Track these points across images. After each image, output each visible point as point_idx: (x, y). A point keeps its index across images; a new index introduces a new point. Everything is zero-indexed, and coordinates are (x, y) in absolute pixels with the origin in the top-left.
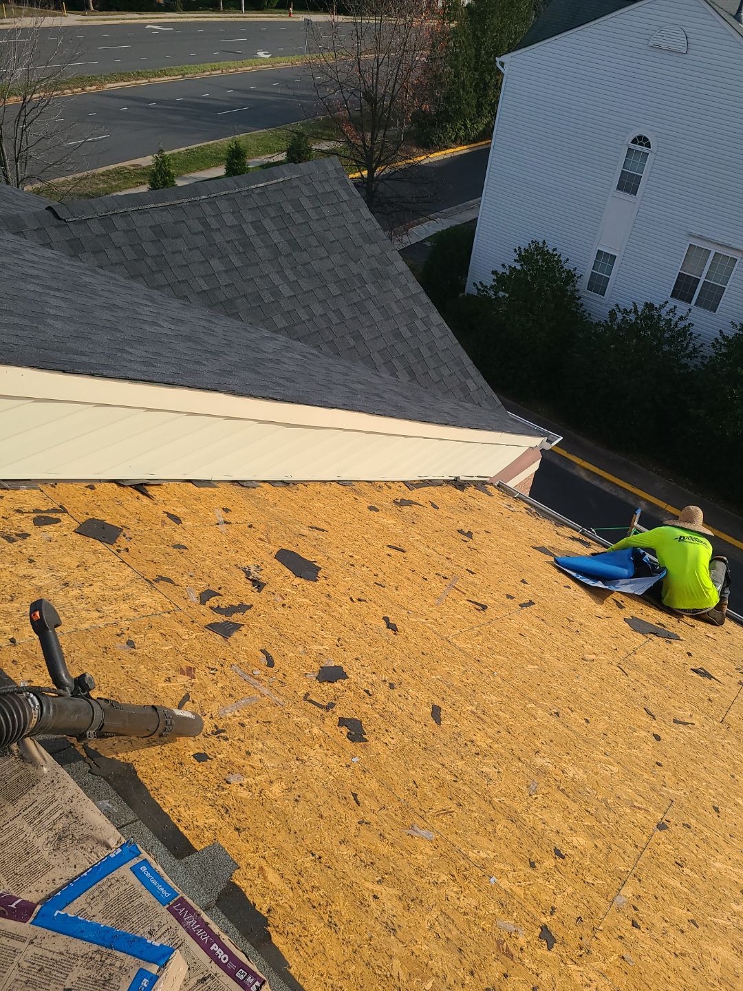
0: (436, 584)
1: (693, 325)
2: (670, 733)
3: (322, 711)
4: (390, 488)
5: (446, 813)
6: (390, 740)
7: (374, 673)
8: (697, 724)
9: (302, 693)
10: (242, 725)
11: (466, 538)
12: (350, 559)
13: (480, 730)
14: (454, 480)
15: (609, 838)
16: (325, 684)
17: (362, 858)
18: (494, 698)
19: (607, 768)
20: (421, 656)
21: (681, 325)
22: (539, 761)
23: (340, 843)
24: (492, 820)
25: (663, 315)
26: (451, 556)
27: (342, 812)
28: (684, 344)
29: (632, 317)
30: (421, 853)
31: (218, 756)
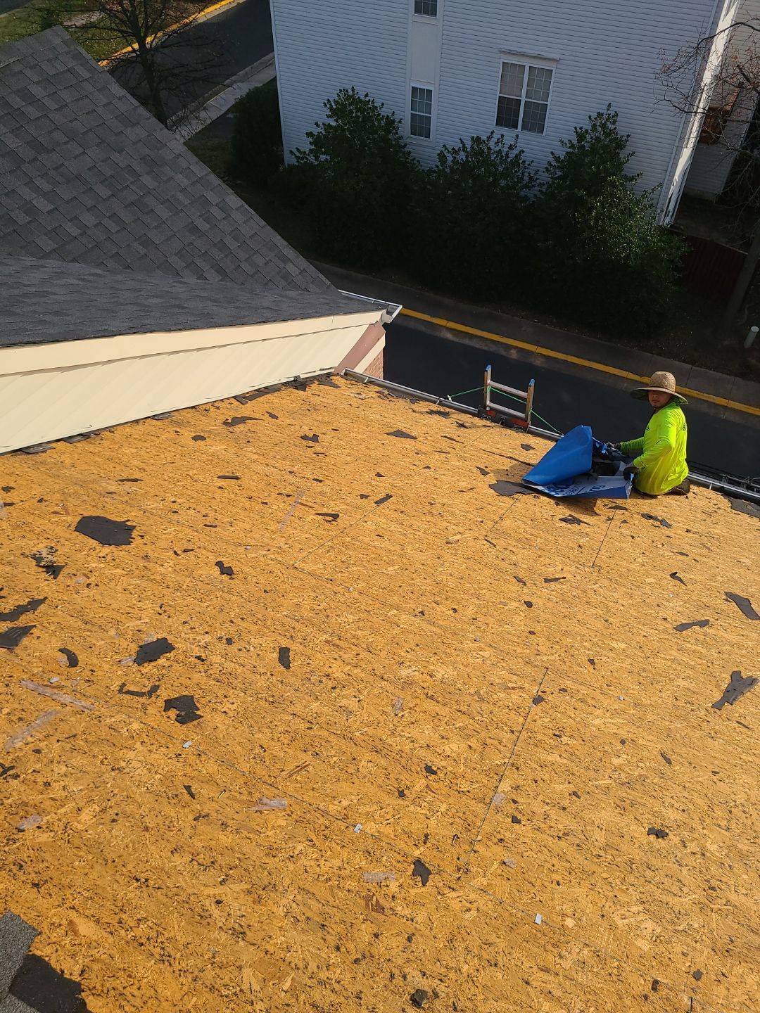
0: (279, 506)
1: (523, 152)
2: (542, 595)
3: (143, 700)
4: (218, 408)
5: (301, 770)
6: (230, 706)
7: (207, 633)
8: (568, 576)
9: (115, 687)
10: (38, 751)
11: (311, 444)
12: (172, 505)
13: (336, 659)
14: (294, 380)
15: (483, 734)
16: (146, 665)
17: (200, 861)
18: (351, 617)
19: (478, 656)
20: (264, 595)
21: (513, 154)
22: (404, 672)
23: (172, 853)
24: (354, 759)
25: (492, 147)
26: (295, 469)
27: (173, 814)
28: (519, 174)
29: (462, 155)
30: (273, 828)
31: (6, 801)
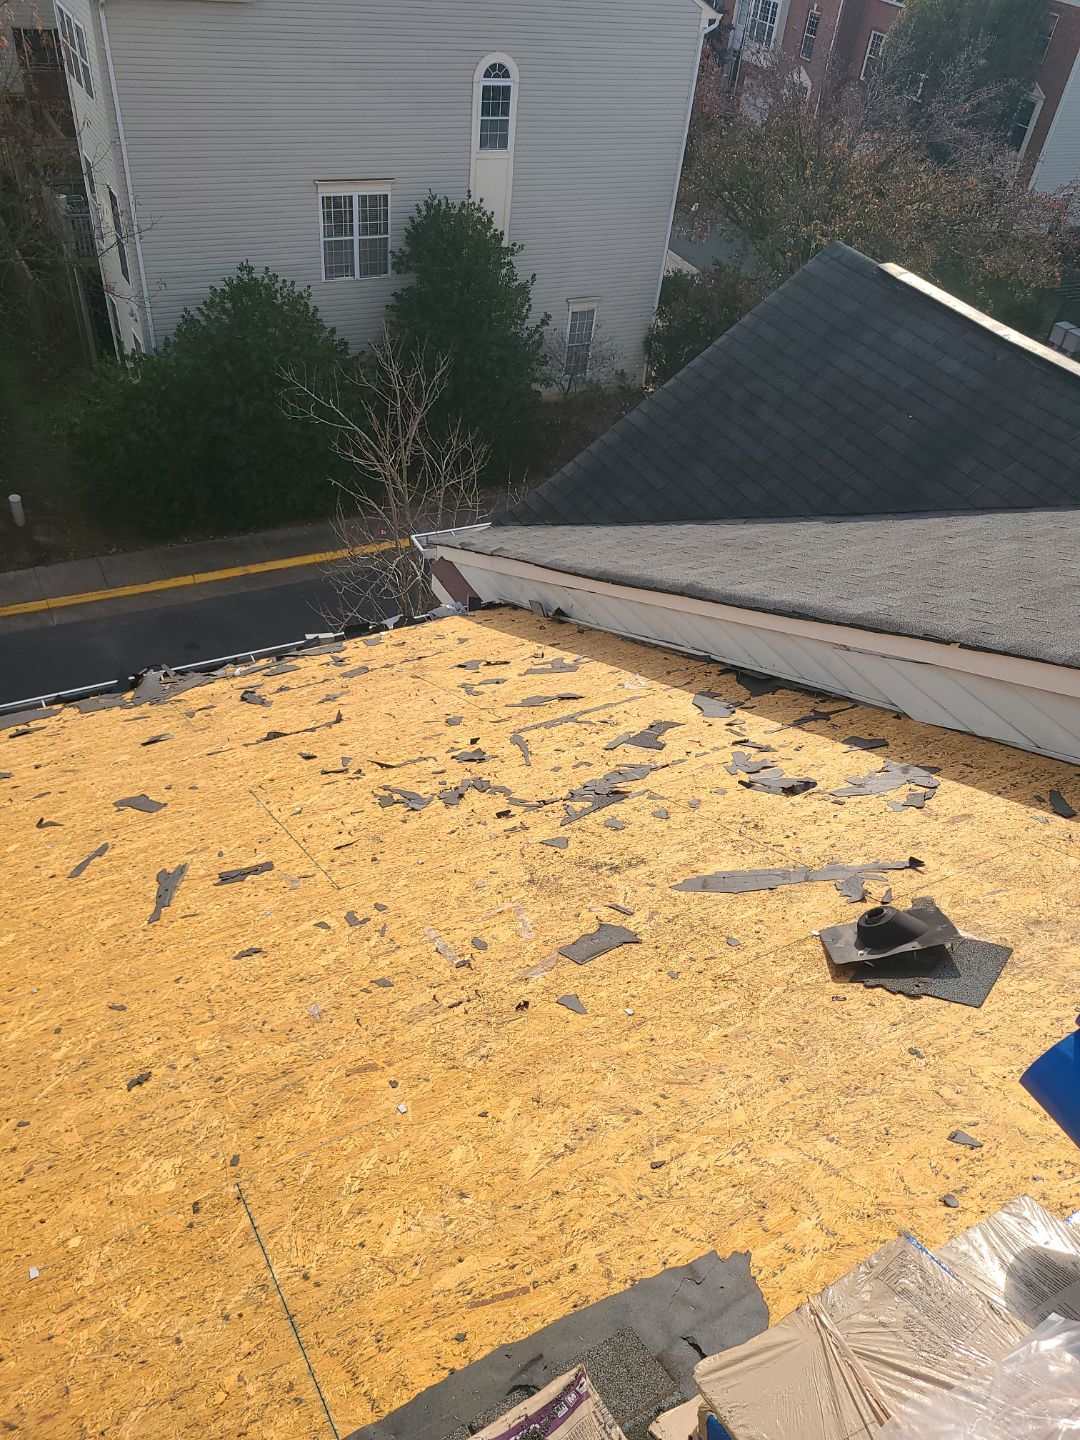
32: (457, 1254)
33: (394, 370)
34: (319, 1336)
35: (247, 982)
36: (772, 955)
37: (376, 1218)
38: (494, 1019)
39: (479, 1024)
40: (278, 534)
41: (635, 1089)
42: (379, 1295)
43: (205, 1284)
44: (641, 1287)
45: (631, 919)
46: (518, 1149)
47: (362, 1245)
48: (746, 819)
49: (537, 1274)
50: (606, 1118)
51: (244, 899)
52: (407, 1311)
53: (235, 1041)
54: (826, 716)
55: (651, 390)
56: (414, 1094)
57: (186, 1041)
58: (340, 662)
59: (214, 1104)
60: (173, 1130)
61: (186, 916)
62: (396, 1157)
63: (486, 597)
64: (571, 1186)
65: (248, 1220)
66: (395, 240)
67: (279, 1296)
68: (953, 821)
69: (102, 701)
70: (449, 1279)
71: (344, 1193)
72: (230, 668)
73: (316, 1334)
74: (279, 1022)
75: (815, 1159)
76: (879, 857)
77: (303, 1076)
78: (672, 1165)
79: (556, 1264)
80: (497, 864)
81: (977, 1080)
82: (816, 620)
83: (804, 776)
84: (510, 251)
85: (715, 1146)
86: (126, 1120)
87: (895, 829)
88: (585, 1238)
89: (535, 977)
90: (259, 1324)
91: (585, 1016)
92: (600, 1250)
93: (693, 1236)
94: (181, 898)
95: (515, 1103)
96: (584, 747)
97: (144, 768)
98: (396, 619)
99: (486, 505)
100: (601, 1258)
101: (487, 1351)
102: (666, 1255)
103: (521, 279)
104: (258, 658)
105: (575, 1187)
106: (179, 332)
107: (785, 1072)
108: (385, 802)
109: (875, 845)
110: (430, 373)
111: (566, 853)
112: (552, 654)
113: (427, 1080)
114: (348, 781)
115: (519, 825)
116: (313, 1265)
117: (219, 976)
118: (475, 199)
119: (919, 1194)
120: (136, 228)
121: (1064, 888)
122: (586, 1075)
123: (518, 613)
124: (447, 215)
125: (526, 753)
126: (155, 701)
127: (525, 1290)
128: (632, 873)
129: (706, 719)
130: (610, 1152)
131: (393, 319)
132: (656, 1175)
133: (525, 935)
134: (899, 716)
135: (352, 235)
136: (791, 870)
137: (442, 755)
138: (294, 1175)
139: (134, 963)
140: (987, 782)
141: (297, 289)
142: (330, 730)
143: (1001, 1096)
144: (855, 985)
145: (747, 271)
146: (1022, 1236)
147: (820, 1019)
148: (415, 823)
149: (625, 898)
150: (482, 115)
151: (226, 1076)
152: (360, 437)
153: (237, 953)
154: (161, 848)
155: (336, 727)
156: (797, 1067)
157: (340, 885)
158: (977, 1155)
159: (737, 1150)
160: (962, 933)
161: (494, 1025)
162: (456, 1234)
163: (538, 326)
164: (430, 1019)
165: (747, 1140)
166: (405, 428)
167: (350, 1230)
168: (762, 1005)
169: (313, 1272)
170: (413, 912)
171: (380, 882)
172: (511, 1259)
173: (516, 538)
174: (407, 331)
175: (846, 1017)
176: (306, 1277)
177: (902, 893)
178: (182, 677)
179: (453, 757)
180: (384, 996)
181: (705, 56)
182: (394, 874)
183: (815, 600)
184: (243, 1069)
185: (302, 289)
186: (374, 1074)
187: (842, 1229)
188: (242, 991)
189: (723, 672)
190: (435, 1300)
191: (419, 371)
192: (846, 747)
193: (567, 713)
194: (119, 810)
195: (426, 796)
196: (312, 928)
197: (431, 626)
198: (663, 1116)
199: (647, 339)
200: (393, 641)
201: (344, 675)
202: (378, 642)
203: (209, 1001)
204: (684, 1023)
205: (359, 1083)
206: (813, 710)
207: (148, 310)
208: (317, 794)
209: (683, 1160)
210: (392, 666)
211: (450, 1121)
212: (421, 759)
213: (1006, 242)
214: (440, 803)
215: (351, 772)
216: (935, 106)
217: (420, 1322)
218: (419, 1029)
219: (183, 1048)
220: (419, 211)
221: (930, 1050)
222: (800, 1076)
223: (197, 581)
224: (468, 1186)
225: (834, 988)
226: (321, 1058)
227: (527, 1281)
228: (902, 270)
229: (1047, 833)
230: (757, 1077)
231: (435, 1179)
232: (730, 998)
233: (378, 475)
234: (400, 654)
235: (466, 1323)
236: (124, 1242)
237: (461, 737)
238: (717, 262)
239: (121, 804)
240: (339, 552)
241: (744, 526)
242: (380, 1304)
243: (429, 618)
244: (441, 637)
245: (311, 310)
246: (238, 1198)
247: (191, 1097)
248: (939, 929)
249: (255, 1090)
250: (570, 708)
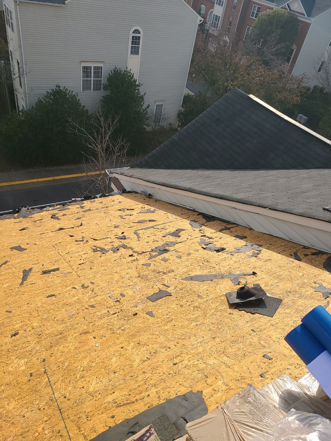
32: (113, 391)
33: (102, 119)
34: (69, 415)
35: (50, 305)
36: (211, 301)
37: (88, 379)
38: (126, 318)
39: (122, 320)
40: (64, 167)
41: (169, 340)
42: (88, 404)
43: (33, 399)
44: (169, 402)
45: (169, 288)
46: (132, 359)
47: (83, 387)
48: (204, 259)
49: (137, 397)
50: (160, 349)
51: (50, 279)
52: (96, 408)
53: (45, 323)
54: (229, 229)
55: (179, 129)
56: (101, 341)
57: (30, 323)
58: (82, 207)
59: (38, 342)
60: (25, 350)
61: (32, 284)
62: (95, 360)
63: (128, 189)
64: (148, 370)
65: (47, 379)
66: (104, 80)
67: (56, 403)
68: (266, 261)
69: (8, 216)
70: (110, 398)
71: (78, 371)
72: (48, 208)
73: (68, 415)
74: (59, 318)
75: (223, 363)
76: (244, 272)
77: (66, 334)
78: (179, 364)
79: (143, 394)
80: (129, 271)
81: (271, 339)
82: (227, 200)
83: (222, 247)
84: (139, 86)
85: (193, 358)
86: (10, 347)
87: (249, 263)
88: (152, 386)
89: (139, 306)
90: (50, 412)
91: (154, 318)
92: (157, 390)
93: (185, 386)
94: (30, 278)
95: (132, 344)
96: (156, 236)
97: (20, 237)
98: (100, 195)
99: (128, 162)
100: (157, 392)
101: (121, 421)
102: (177, 392)
103: (142, 94)
104: (57, 205)
105: (150, 370)
106: (37, 105)
107: (214, 336)
108: (95, 251)
109: (243, 268)
110: (113, 121)
111: (150, 268)
112: (147, 207)
113: (105, 337)
114: (84, 244)
115: (136, 259)
116: (68, 393)
117: (41, 303)
118: (129, 69)
119: (254, 373)
120: (25, 73)
121: (298, 282)
122: (154, 336)
123: (137, 195)
124: (120, 74)
125: (139, 237)
126: (25, 217)
127: (133, 402)
128: (170, 274)
129: (193, 229)
130: (161, 360)
131: (103, 104)
132: (174, 367)
133: (137, 292)
134: (250, 229)
135: (91, 78)
136: (218, 275)
137: (113, 237)
138: (63, 365)
139: (14, 298)
140: (276, 250)
141: (73, 94)
142: (78, 228)
143: (278, 344)
144: (236, 310)
145: (208, 95)
146: (284, 386)
147: (225, 320)
148: (103, 258)
149: (167, 282)
150: (132, 45)
151: (42, 334)
152: (91, 139)
153: (47, 296)
154: (24, 262)
155: (80, 227)
156: (218, 334)
157: (80, 276)
158: (271, 362)
159: (199, 359)
160: (268, 295)
161: (126, 320)
162: (113, 385)
163: (146, 108)
164: (106, 318)
165: (202, 357)
166: (105, 137)
167: (79, 383)
168: (208, 315)
169: (67, 396)
170: (103, 284)
171: (92, 275)
172: (129, 393)
173: (138, 172)
174: (106, 108)
175: (233, 319)
176: (65, 397)
177: (250, 282)
178: (33, 210)
179: (116, 238)
180: (92, 310)
181: (198, 31)
182: (97, 273)
183: (227, 194)
184: (47, 332)
185: (75, 94)
186: (88, 335)
187: (230, 384)
188: (48, 308)
189: (198, 215)
190: (105, 405)
191: (110, 120)
192: (235, 238)
193: (151, 225)
194: (12, 250)
195: (107, 249)
196: (71, 289)
197: (110, 197)
198: (177, 349)
199: (178, 114)
200: (99, 202)
201: (83, 211)
202: (94, 202)
203: (38, 311)
204: (184, 320)
205: (84, 337)
206: (225, 227)
207: (27, 97)
208: (74, 247)
209: (183, 363)
210: (98, 209)
211: (112, 349)
212: (106, 238)
213: (284, 90)
214: (112, 252)
215: (85, 241)
216: (265, 49)
217: (100, 412)
218: (103, 321)
219: (29, 325)
220: (112, 72)
221: (258, 330)
222: (219, 337)
223: (38, 181)
224: (117, 369)
225: (230, 311)
226: (72, 329)
227: (134, 399)
228: (254, 97)
229: (293, 265)
230: (206, 337)
231: (107, 367)
232: (198, 313)
233: (96, 151)
234: (101, 206)
235: (115, 412)
236: (8, 385)
237: (119, 232)
238: (200, 92)
239: (13, 248)
240: (83, 174)
241: (206, 171)
242: (88, 406)
243: (110, 195)
244: (113, 201)
245: (77, 100)
246: (45, 372)
247: (31, 340)
248: (261, 293)
249: (51, 338)
250: (152, 224)
